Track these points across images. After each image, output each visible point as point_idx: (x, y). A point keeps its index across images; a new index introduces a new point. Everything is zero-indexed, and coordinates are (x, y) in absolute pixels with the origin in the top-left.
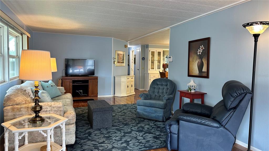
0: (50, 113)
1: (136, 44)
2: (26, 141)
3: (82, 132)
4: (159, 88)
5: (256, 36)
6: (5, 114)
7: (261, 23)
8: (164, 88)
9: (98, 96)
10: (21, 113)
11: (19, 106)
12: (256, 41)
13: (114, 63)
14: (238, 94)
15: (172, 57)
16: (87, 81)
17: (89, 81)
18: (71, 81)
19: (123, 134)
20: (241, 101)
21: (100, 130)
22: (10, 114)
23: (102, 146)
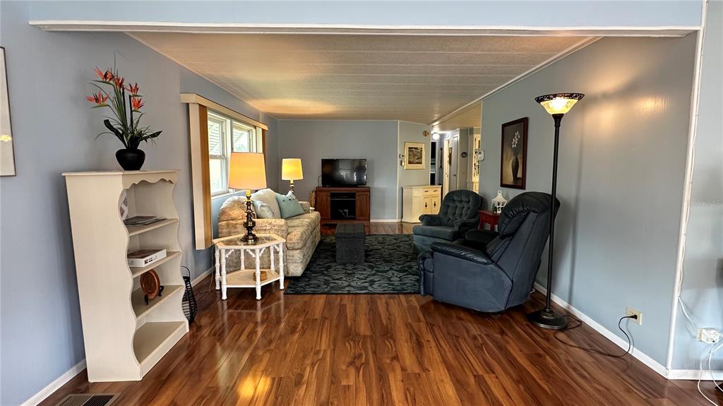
0: (270, 233)
1: (453, 129)
2: (243, 266)
3: (320, 265)
4: (456, 207)
5: (558, 118)
6: (220, 231)
7: (564, 95)
8: (463, 207)
9: (371, 221)
10: (236, 230)
11: (234, 222)
12: (557, 126)
13: (401, 165)
14: (515, 212)
15: (483, 152)
16: (353, 195)
17: (357, 194)
18: (329, 194)
19: (374, 272)
20: (521, 224)
21: (345, 264)
22: (225, 231)
23: (335, 283)
